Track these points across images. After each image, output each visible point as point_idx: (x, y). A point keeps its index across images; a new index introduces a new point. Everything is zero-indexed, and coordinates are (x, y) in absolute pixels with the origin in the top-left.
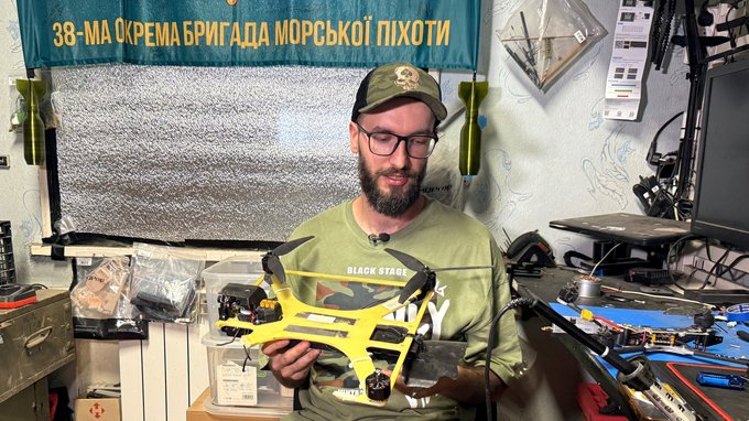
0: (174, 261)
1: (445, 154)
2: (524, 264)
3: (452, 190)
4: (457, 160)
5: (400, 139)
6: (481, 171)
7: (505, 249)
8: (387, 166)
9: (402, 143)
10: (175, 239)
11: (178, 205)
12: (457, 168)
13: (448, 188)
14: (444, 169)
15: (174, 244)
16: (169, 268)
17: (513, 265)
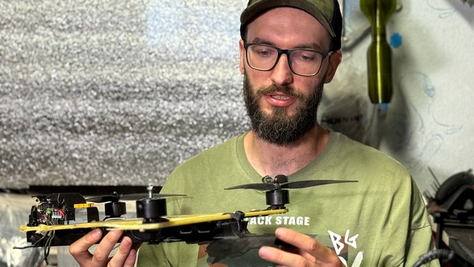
0: (14, 213)
1: (352, 78)
2: (456, 212)
3: (363, 121)
4: (366, 86)
5: (281, 52)
6: (394, 99)
7: (433, 193)
8: (268, 83)
9: (283, 58)
10: (18, 185)
11: (23, 142)
12: (365, 95)
13: (358, 118)
14: (351, 97)
15: (15, 191)
16: (7, 222)
17: (442, 214)
